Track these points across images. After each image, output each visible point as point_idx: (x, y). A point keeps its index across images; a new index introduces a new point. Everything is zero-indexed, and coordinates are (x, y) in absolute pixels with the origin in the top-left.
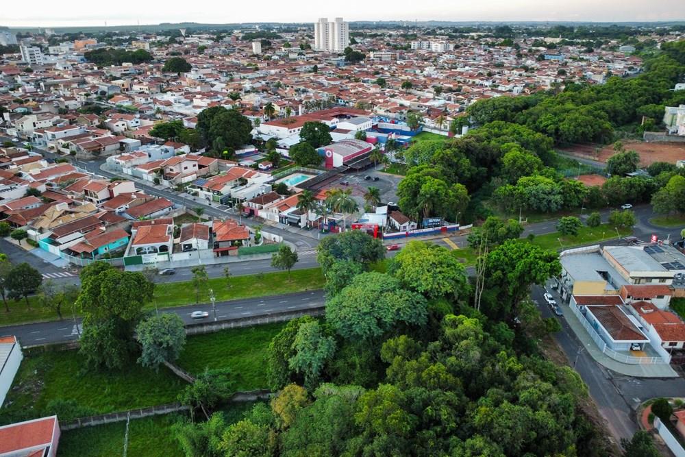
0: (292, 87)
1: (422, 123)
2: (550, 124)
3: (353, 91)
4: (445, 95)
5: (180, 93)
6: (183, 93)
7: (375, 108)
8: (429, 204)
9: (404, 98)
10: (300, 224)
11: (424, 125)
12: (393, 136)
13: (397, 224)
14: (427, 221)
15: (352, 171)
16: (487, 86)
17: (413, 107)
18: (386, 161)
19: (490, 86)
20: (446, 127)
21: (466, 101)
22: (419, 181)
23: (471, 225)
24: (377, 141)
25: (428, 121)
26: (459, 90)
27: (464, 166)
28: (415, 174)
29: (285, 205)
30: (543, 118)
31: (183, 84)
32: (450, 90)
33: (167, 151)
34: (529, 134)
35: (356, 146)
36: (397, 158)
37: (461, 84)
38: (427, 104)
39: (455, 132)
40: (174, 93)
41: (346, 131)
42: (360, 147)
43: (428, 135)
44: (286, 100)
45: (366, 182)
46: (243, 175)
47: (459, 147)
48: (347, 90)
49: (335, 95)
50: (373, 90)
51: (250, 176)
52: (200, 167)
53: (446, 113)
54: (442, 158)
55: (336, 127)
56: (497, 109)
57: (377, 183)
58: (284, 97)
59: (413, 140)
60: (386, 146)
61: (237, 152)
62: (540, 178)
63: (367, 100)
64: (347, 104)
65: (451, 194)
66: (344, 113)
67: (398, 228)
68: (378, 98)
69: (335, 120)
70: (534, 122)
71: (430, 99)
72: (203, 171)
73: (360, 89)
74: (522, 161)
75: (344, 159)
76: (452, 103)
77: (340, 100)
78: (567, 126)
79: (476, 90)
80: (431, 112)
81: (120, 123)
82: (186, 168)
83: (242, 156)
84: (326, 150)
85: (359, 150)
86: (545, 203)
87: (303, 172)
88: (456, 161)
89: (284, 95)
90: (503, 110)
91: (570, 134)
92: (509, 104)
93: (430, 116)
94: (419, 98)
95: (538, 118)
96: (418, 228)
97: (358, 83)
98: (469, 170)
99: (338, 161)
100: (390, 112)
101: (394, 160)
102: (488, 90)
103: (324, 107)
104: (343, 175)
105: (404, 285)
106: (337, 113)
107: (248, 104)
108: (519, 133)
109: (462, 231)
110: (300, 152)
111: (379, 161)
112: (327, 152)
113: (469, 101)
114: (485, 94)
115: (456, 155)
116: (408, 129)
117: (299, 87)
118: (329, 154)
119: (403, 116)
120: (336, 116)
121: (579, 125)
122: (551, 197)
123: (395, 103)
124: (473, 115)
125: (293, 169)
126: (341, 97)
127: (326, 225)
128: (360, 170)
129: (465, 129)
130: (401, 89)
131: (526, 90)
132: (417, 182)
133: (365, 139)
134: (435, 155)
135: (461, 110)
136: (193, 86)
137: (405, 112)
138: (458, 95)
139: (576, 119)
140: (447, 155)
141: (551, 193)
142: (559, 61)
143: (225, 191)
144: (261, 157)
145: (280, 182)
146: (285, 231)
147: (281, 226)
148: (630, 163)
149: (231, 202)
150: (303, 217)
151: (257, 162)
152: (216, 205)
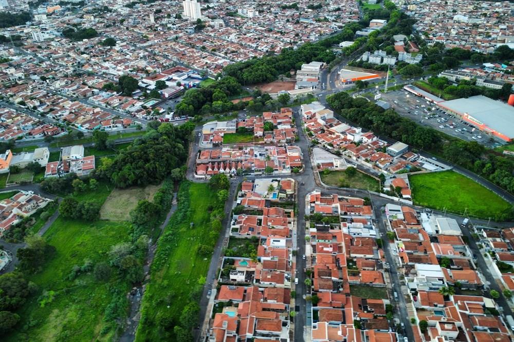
4: (229, 55)
15: (171, 99)
19: (255, 47)
24: (185, 85)
29: (144, 113)
32: (232, 52)
33: (109, 94)
40: (109, 62)
42: (176, 89)
43: (209, 80)
46: (133, 103)
48: (186, 54)
51: (135, 103)
52: (120, 100)
55: (172, 78)
61: (133, 93)
62: (219, 102)
63: (192, 61)
66: (179, 70)
67: (174, 119)
69: (174, 74)
75: (169, 95)
76: (228, 61)
81: (90, 82)
82: (115, 101)
83: (135, 94)
84: (164, 91)
85: (175, 91)
87: (155, 100)
93: (215, 69)
94: (215, 59)
99: (167, 96)
104: (168, 100)
106: (176, 70)
110: (153, 92)
111: (182, 94)
116: (201, 78)
118: (164, 93)
125: (151, 99)
128: (175, 98)
133: (180, 85)
137: (205, 67)
141: (219, 107)
142: (308, 22)
143: (127, 109)
144: (141, 94)
145: (145, 105)
146: (144, 121)
147: (142, 119)
148: (259, 94)
149: (128, 112)
150: (148, 117)
151: (140, 96)
152: (124, 114)
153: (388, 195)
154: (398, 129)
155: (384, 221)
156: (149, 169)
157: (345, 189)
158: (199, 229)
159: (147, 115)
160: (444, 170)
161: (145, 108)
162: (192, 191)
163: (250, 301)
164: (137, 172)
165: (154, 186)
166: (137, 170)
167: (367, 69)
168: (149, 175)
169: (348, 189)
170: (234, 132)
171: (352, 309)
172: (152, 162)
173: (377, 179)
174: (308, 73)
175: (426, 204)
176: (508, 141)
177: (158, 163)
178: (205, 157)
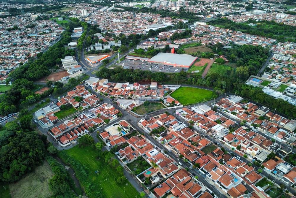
13: (2, 118)
30: (30, 75)
62: (30, 96)
96: (7, 117)
105: (8, 131)
109: (17, 114)
141: (33, 99)
142: (35, 36)
148: (50, 83)
153: (172, 107)
154: (147, 77)
155: (181, 118)
156: (33, 156)
157: (151, 113)
158: (103, 172)
160: (179, 87)
162: (72, 155)
163: (175, 186)
164: (25, 162)
165: (41, 166)
166: (25, 161)
167: (98, 53)
168: (35, 160)
169: (153, 112)
170: (59, 110)
171: (213, 159)
172: (31, 150)
173: (159, 102)
174: (71, 63)
175: (188, 104)
176: (188, 67)
177: (36, 149)
178: (57, 132)
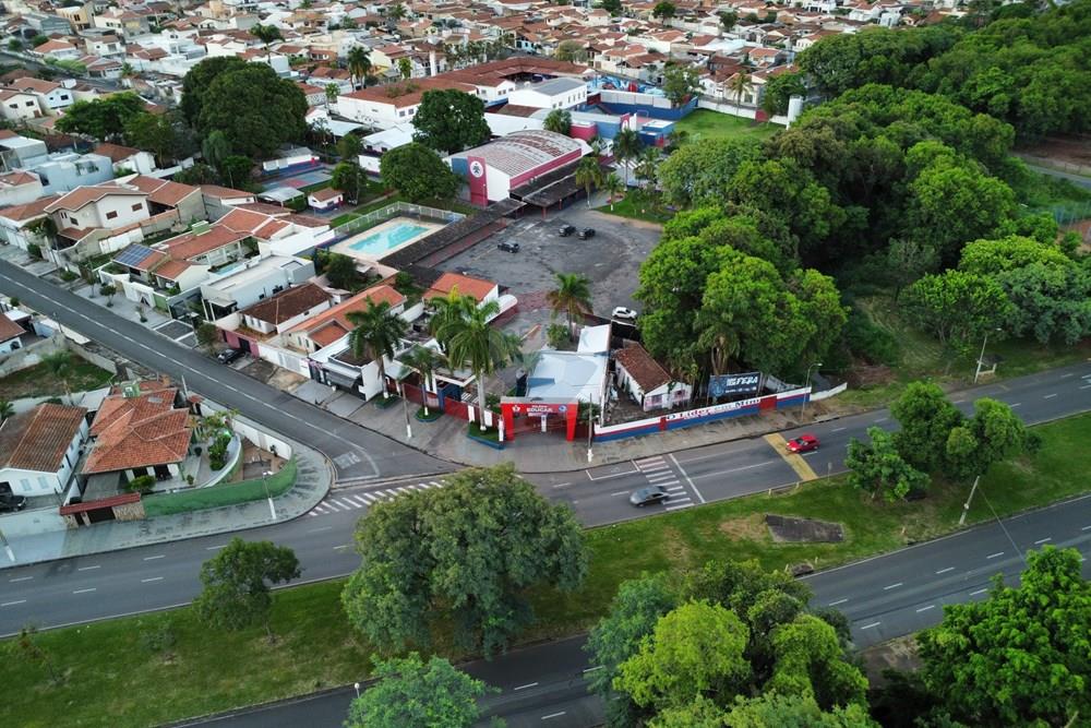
0: (430, 17)
1: (698, 90)
2: (998, 92)
3: (553, 23)
4: (744, 29)
5: (190, 33)
6: (196, 31)
7: (597, 58)
8: (728, 338)
9: (658, 37)
10: (361, 390)
11: (701, 95)
12: (633, 123)
14: (721, 382)
15: (530, 210)
16: (825, 12)
17: (676, 55)
18: (614, 186)
19: (832, 12)
20: (749, 98)
21: (787, 42)
22: (698, 260)
23: (844, 387)
24: (594, 135)
25: (709, 85)
26: (771, 19)
27: (815, 206)
28: (688, 239)
29: (335, 324)
31: (203, 15)
32: (752, 20)
33: (93, 168)
34: (957, 117)
35: (543, 148)
36: (641, 177)
37: (774, 8)
38: (708, 48)
39: (773, 112)
40: (177, 33)
41: (526, 111)
42: (554, 151)
43: (711, 119)
44: (408, 43)
45: (564, 242)
46: (254, 232)
47: (799, 155)
48: (542, 21)
49: (514, 32)
50: (594, 21)
51: (266, 234)
52: (157, 208)
53: (747, 67)
54: (758, 186)
55: (506, 102)
56: (868, 57)
57: (590, 243)
58: (409, 37)
59: (679, 128)
60: (614, 148)
61: (268, 166)
63: (580, 40)
64: (538, 51)
65: (795, 305)
66: (530, 70)
67: (639, 398)
68: (603, 37)
69: (507, 85)
70: (956, 86)
71: (713, 37)
72: (163, 221)
73: (568, 19)
74: (970, 195)
75: (513, 183)
76: (758, 45)
77: (523, 43)
78: (1039, 96)
79: (805, 20)
80: (717, 65)
81: (21, 100)
82: (112, 215)
83: (277, 176)
84: (473, 158)
85: (553, 159)
86: (1051, 322)
87: (413, 216)
88: (793, 193)
89: (411, 33)
90: (883, 59)
91: (1045, 115)
92: (893, 45)
93: (713, 73)
94: (689, 37)
95: (965, 77)
97: (563, 8)
98: (826, 216)
99: (499, 187)
100: (628, 66)
101: (632, 180)
102: (830, 20)
103: (490, 57)
104: (509, 222)
106: (514, 70)
107: (326, 53)
108: (931, 115)
110: (403, 168)
111: (597, 186)
112: (473, 164)
113: (794, 43)
114: (825, 27)
115: (793, 177)
116: (666, 104)
117: (443, 17)
118: (476, 169)
119: (656, 75)
120: (511, 78)
121: (1065, 92)
122: (1070, 306)
123: (639, 48)
124: (811, 70)
125: (389, 210)
126: (526, 35)
127: (432, 395)
128: (553, 208)
129: (795, 104)
130: (651, 18)
131: (907, 18)
132: (693, 265)
133: (569, 131)
134: (740, 176)
135: (781, 61)
136: (223, 17)
137: (660, 65)
138: (770, 29)
139: (1058, 79)
140: (770, 176)
143: (191, 277)
144: (323, 176)
145: (343, 249)
146: (319, 411)
147: (310, 394)
149: (197, 311)
150: (369, 372)
151: (308, 190)
152: (156, 322)
159: (356, 357)
161: (343, 274)
